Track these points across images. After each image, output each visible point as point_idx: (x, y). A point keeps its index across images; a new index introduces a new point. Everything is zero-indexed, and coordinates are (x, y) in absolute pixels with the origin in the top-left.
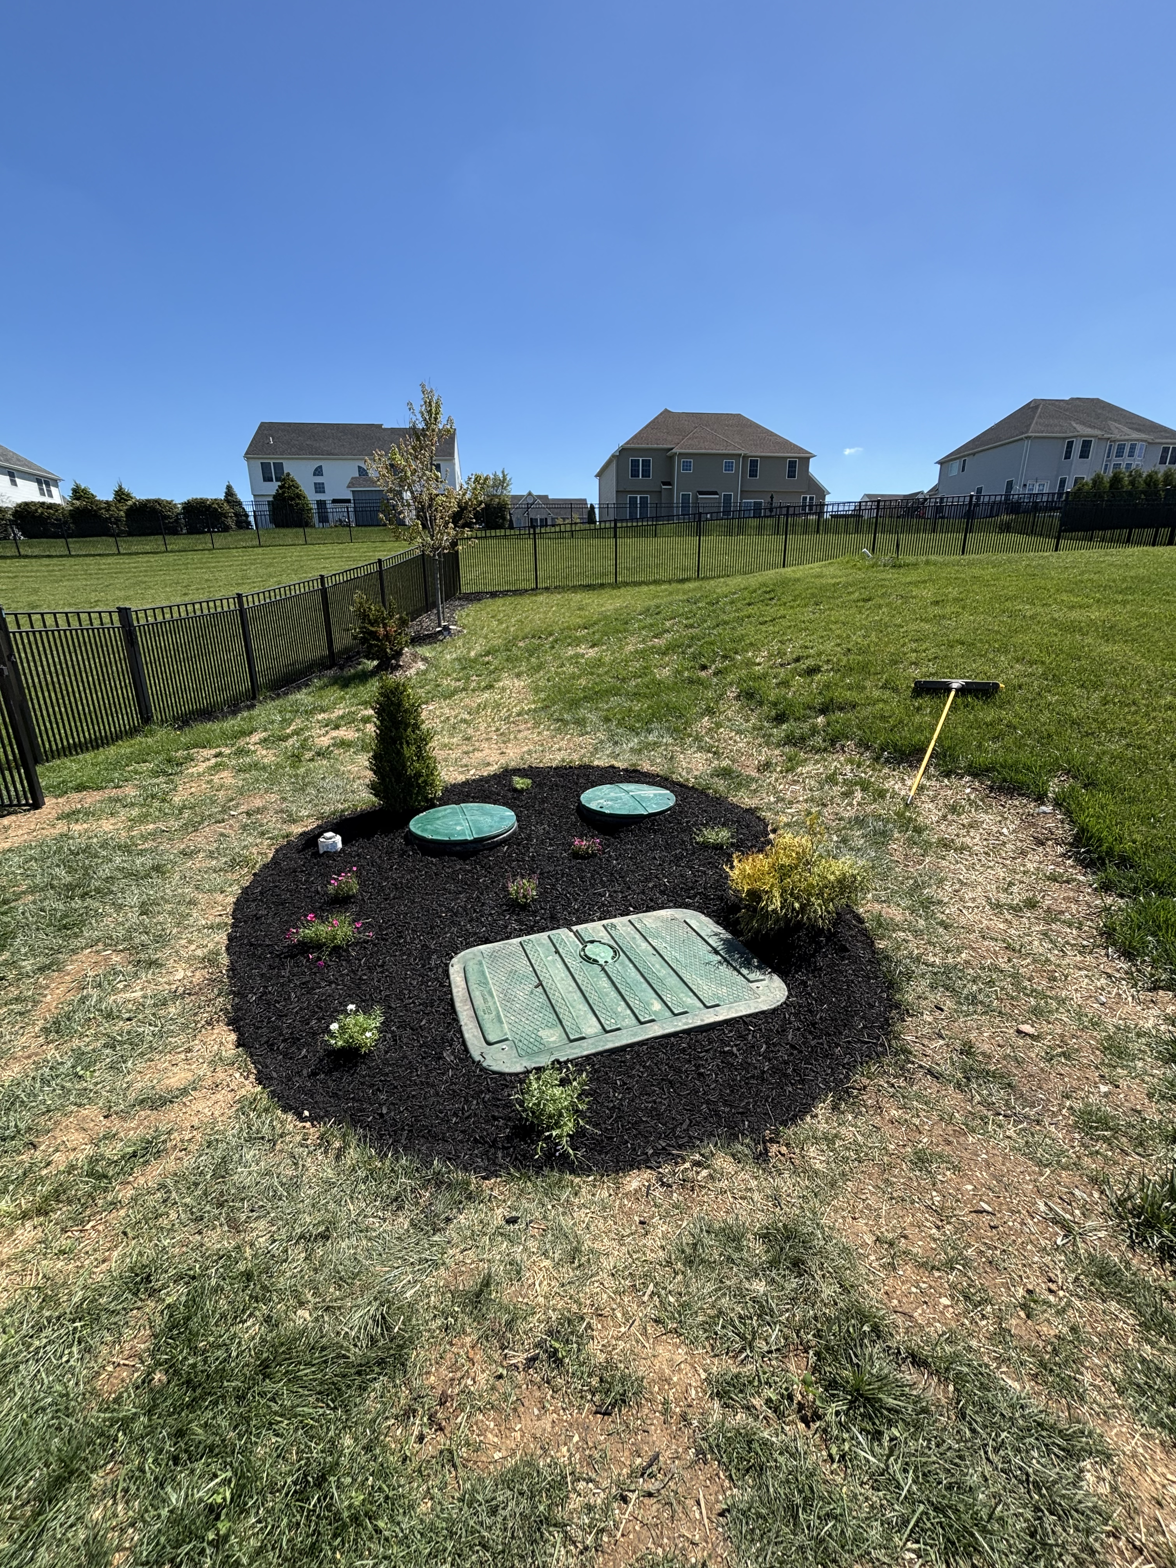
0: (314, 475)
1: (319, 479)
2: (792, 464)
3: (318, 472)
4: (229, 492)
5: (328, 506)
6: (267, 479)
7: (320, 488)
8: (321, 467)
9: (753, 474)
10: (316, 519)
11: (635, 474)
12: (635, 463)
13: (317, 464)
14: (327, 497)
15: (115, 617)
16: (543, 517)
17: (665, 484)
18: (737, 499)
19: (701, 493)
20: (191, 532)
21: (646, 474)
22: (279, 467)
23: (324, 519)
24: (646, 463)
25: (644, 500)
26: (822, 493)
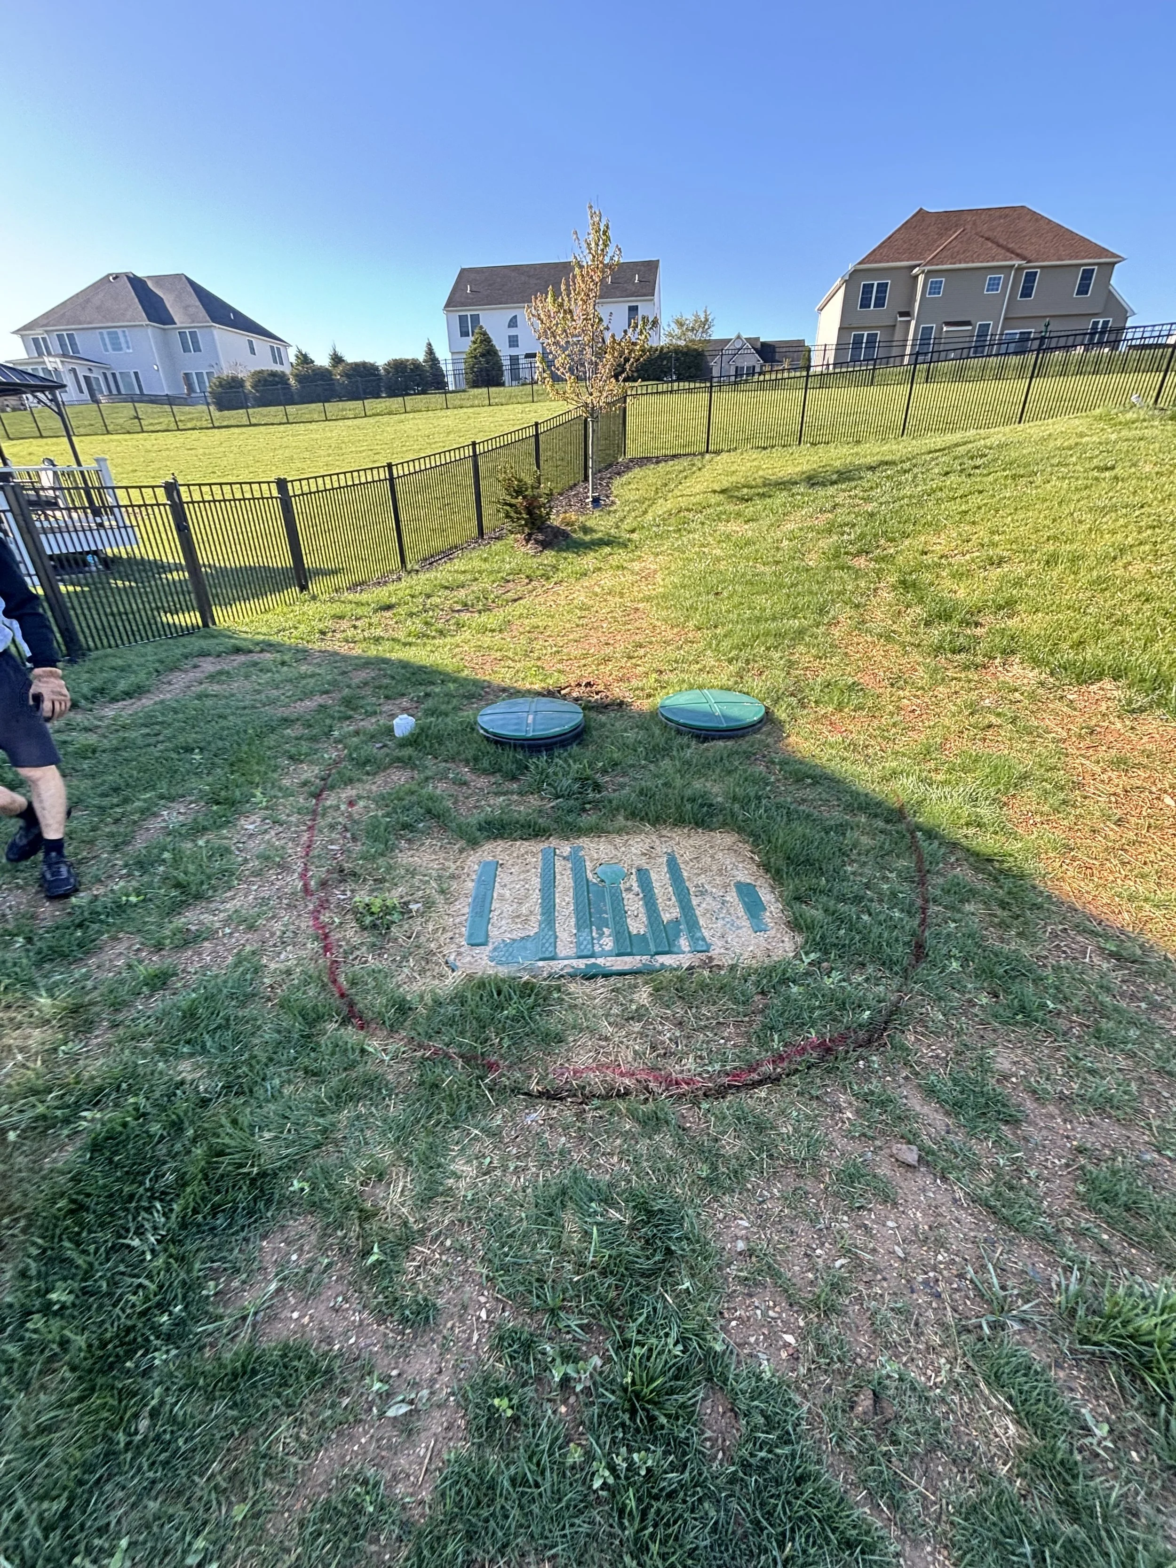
0: (509, 326)
1: (513, 332)
2: (1087, 275)
3: (513, 323)
4: (430, 352)
5: (521, 361)
6: (464, 334)
7: (513, 342)
8: (515, 317)
9: (1026, 293)
10: (507, 377)
11: (865, 304)
12: (868, 288)
13: (510, 314)
14: (519, 352)
15: (274, 487)
16: (751, 364)
17: (902, 314)
18: (996, 328)
19: (948, 324)
20: (389, 396)
21: (880, 303)
22: (475, 319)
23: (515, 377)
24: (882, 288)
25: (872, 339)
26: (1123, 313)
